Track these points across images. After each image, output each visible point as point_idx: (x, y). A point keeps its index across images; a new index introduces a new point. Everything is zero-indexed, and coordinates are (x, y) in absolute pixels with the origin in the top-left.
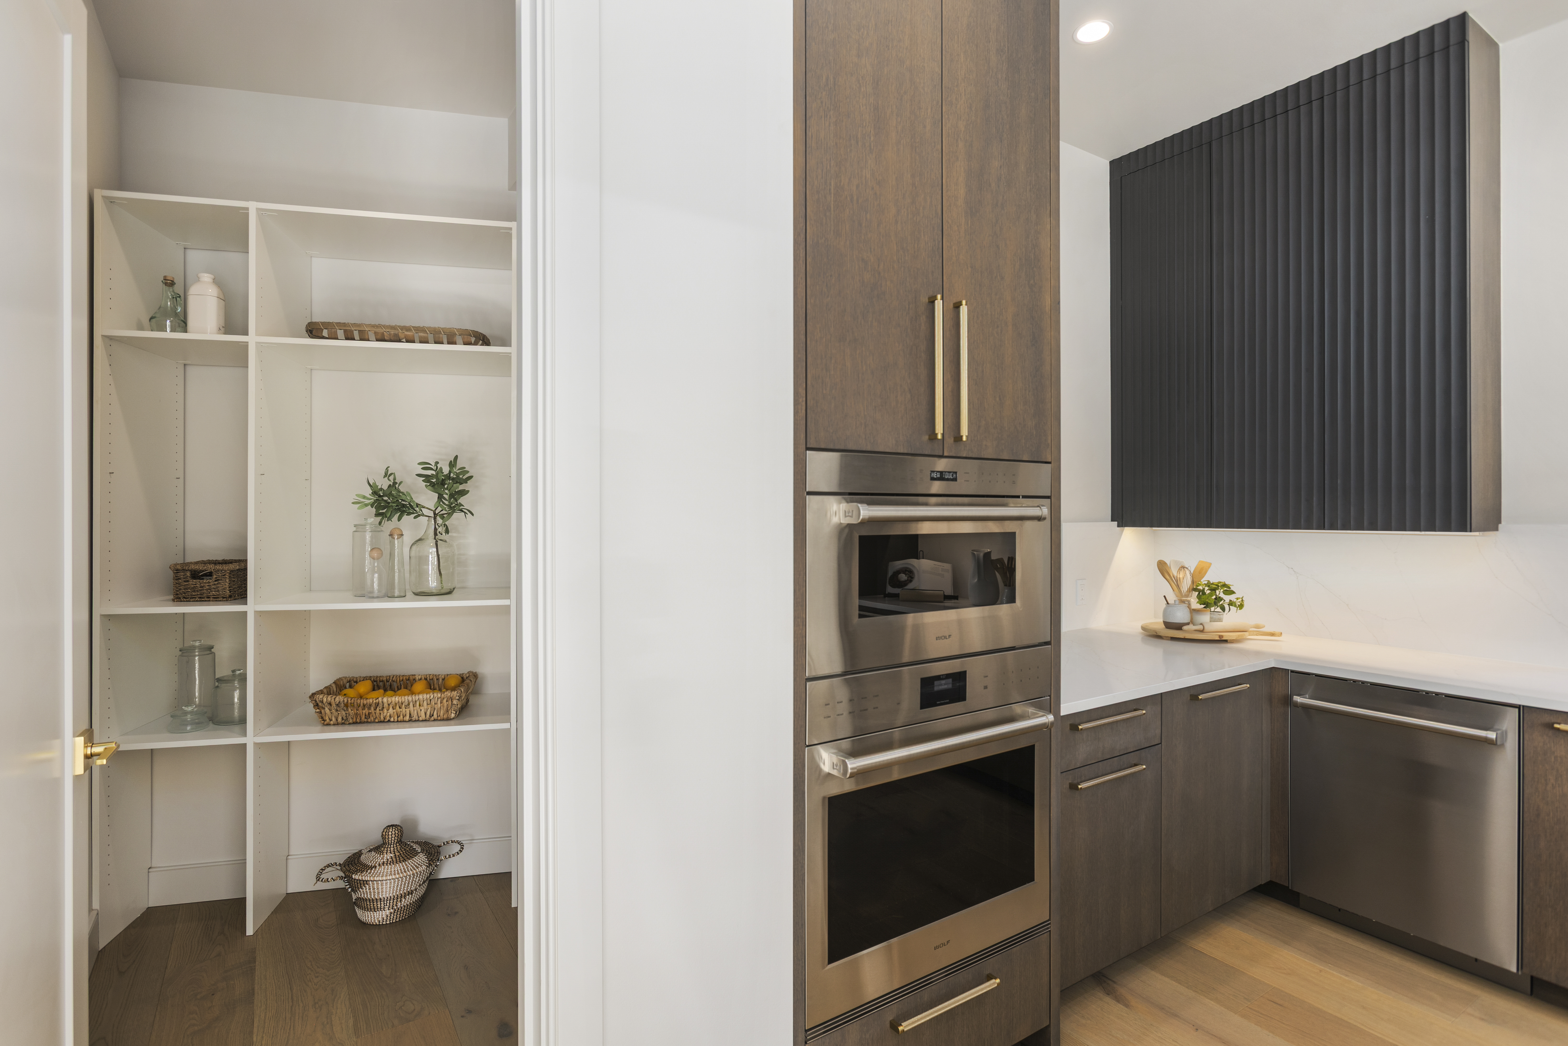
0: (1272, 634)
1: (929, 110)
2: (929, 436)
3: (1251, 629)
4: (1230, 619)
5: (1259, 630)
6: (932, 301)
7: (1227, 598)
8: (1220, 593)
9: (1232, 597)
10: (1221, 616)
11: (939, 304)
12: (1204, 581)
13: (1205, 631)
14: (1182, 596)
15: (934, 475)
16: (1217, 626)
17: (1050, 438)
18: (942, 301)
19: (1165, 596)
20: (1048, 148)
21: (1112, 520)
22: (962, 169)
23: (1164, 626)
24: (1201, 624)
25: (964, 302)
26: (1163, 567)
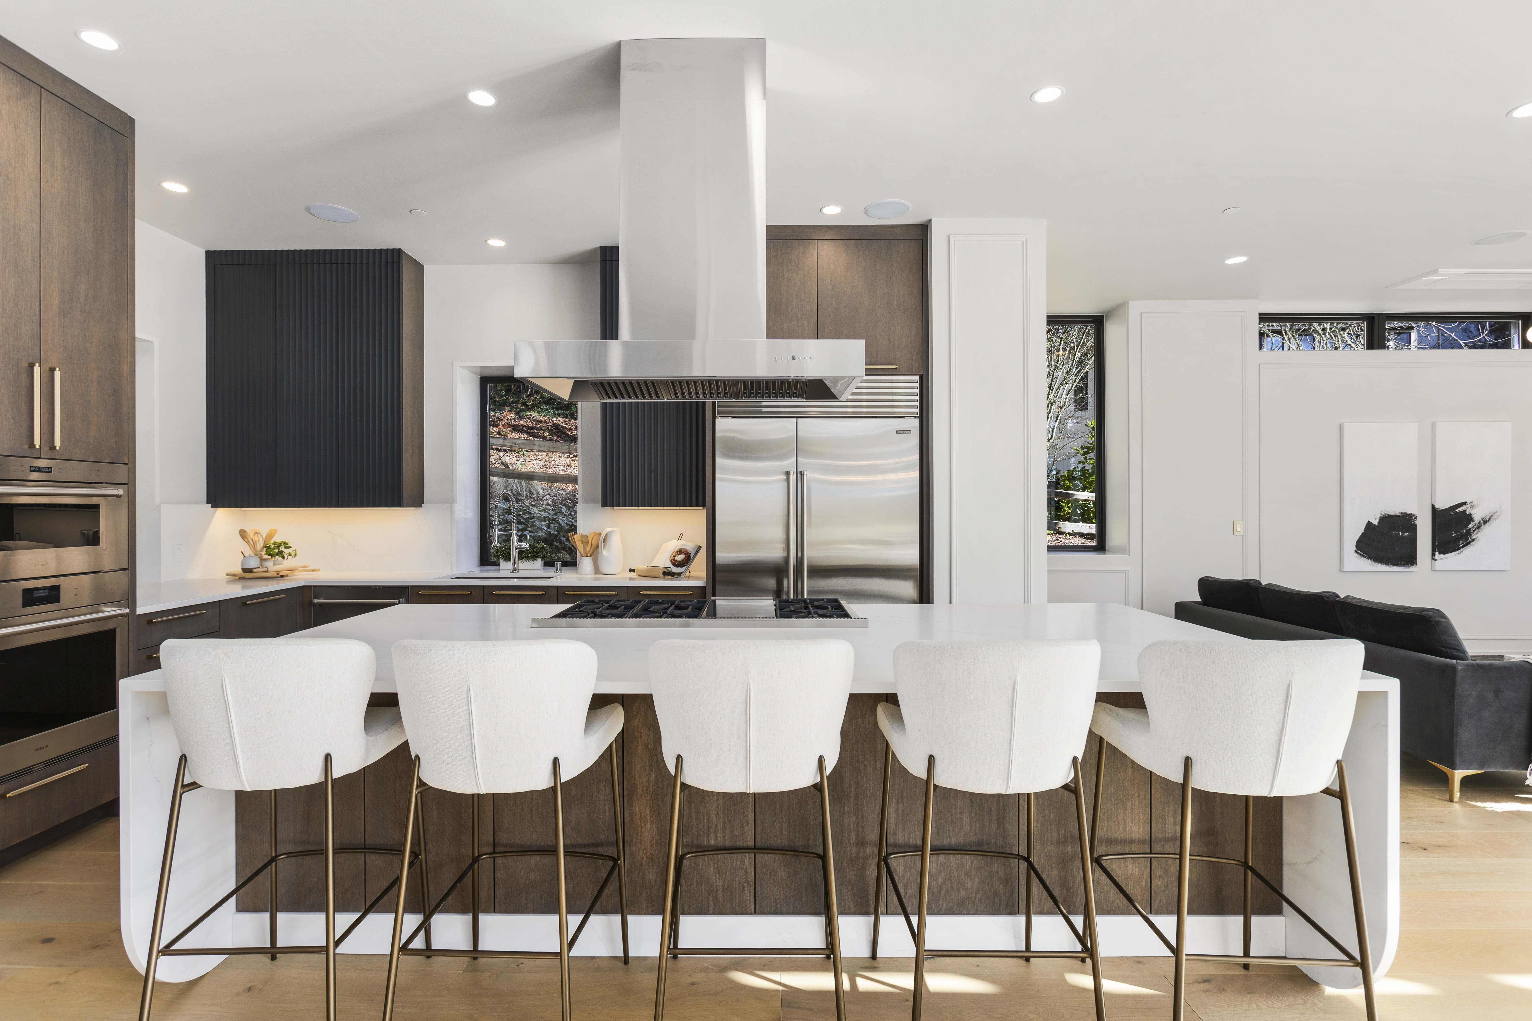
0: (314, 570)
1: (30, 252)
2: (29, 445)
3: (300, 569)
4: (287, 564)
5: (306, 569)
6: (32, 366)
7: (287, 551)
8: (282, 548)
9: (290, 550)
10: (282, 562)
11: (37, 369)
12: (272, 542)
13: (269, 571)
14: (257, 552)
15: (33, 469)
16: (277, 568)
17: (127, 450)
18: (39, 368)
19: (242, 552)
20: (126, 280)
21: (208, 503)
22: (57, 288)
23: (242, 572)
24: (266, 567)
25: (57, 369)
26: (243, 534)
